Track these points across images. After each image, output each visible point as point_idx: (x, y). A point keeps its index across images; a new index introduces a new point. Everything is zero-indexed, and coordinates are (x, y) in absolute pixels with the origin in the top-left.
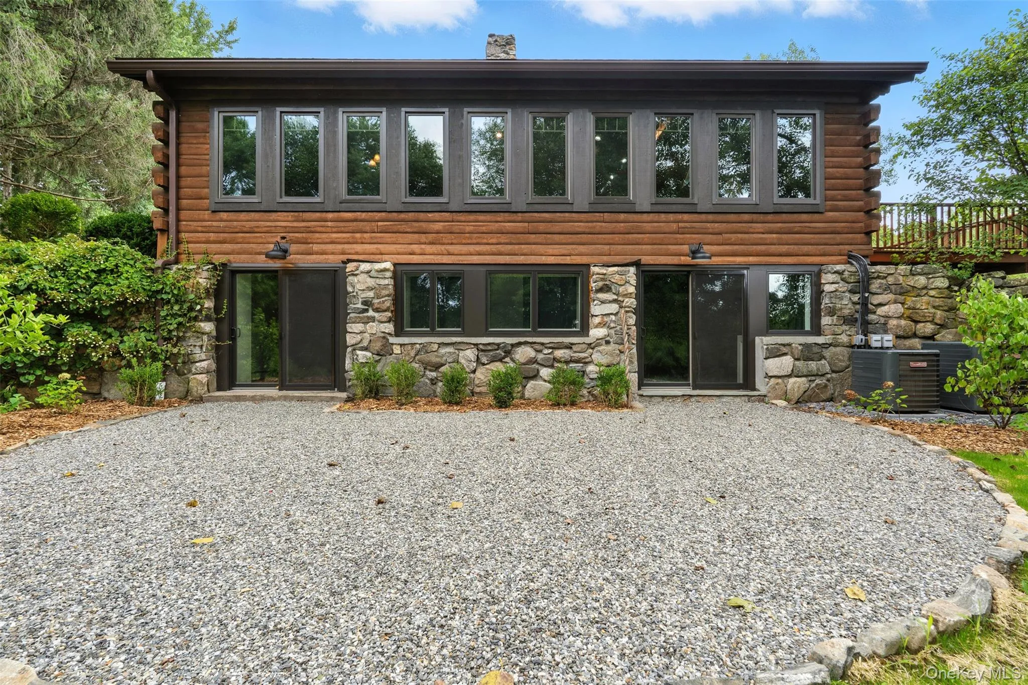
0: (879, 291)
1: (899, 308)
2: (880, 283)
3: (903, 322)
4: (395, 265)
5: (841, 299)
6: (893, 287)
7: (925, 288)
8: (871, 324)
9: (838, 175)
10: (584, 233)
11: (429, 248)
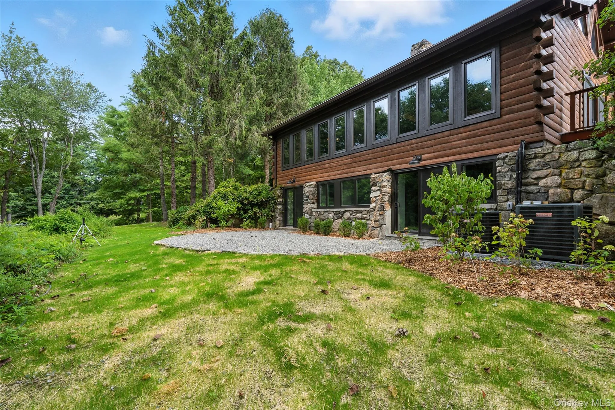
0: (538, 168)
1: (556, 179)
2: (539, 162)
3: (559, 190)
4: (317, 183)
5: (504, 177)
6: (551, 164)
7: (577, 160)
8: (532, 193)
9: (512, 87)
10: (371, 159)
11: (325, 174)
